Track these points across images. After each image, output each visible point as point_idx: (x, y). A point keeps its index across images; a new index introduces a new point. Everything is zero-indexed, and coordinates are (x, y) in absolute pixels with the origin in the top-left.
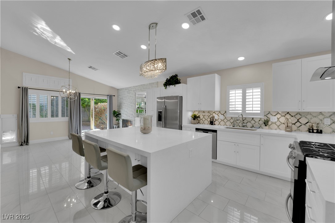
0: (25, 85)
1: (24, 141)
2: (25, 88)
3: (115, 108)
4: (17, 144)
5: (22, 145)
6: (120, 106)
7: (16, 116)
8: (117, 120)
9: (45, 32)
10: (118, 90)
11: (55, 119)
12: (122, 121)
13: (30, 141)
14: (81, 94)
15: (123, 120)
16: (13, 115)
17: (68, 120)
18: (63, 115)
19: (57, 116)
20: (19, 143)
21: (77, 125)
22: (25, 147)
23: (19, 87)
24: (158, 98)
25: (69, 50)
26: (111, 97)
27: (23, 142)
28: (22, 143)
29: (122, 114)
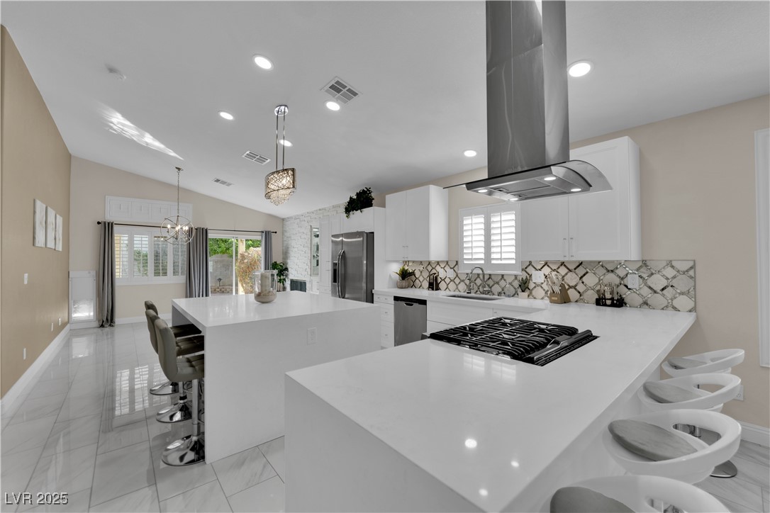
0: (109, 218)
1: (107, 319)
2: (109, 223)
3: (277, 258)
4: (96, 324)
5: (102, 326)
6: (286, 254)
7: (94, 273)
8: (280, 281)
9: (125, 129)
10: (283, 219)
11: (161, 280)
12: (289, 283)
13: (118, 320)
14: (209, 231)
15: (293, 282)
16: (89, 273)
17: (184, 281)
18: (175, 273)
19: (165, 274)
20: (99, 321)
21: (201, 291)
22: (107, 329)
23: (99, 223)
24: (333, 236)
25: (172, 154)
26: (267, 235)
27: (105, 320)
28: (103, 321)
29: (289, 269)
